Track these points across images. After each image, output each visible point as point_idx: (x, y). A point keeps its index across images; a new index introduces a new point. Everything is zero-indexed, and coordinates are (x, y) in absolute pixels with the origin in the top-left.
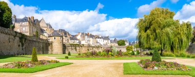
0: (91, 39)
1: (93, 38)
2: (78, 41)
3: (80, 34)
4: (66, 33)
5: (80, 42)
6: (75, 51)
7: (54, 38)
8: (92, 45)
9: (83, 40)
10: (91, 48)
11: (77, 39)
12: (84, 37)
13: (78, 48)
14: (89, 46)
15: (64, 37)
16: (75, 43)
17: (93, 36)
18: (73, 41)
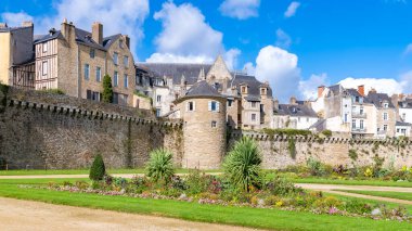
0: (370, 110)
1: (379, 106)
2: (314, 121)
3: (326, 91)
4: (255, 88)
5: (320, 125)
6: (288, 157)
7: (187, 103)
8: (376, 137)
9: (332, 115)
10: (369, 148)
11: (309, 113)
12: (337, 103)
13: (301, 147)
14: (358, 138)
15: (246, 105)
16: (292, 127)
17: (384, 97)
18: (285, 118)
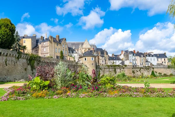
0: (138, 58)
1: (140, 57)
2: (121, 62)
4: (103, 52)
5: (123, 63)
7: (84, 58)
8: (140, 66)
9: (126, 60)
10: (138, 70)
11: (119, 59)
12: (127, 56)
13: (118, 70)
15: (100, 58)
16: (115, 64)
17: (141, 54)
18: (112, 61)
